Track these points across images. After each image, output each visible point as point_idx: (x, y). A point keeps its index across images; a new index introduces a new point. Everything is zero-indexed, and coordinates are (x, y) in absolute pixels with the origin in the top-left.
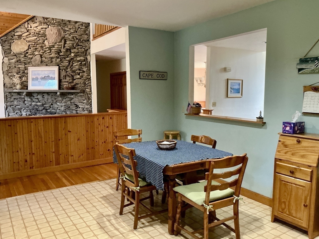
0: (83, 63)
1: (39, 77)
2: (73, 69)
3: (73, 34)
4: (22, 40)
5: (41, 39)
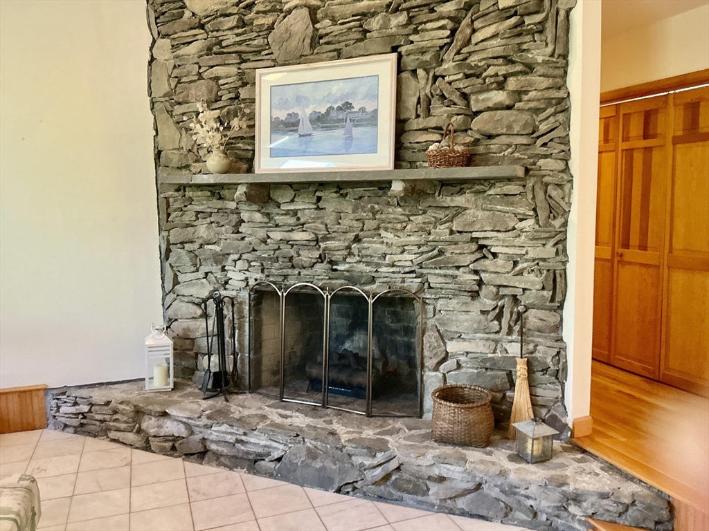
0: (528, 20)
1: (305, 113)
2: (473, 60)
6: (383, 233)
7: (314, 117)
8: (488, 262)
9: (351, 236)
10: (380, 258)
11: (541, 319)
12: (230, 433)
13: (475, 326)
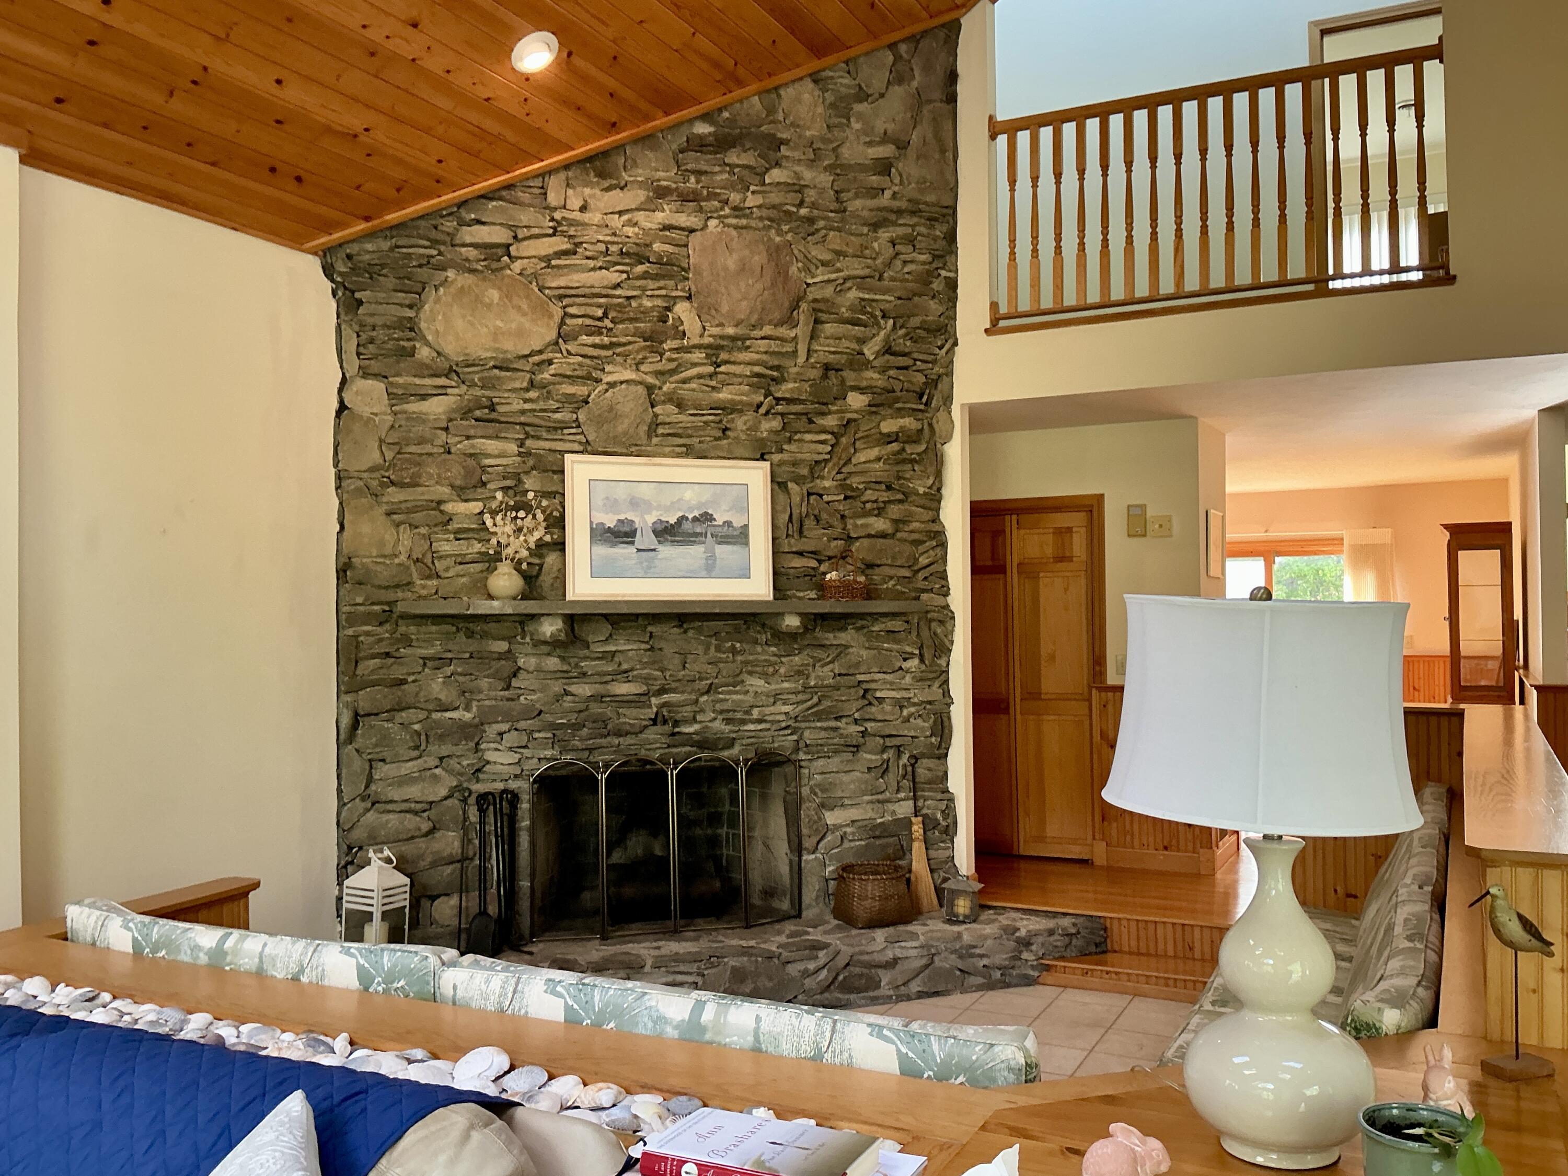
0: (909, 449)
3: (860, 288)
4: (509, 276)
5: (656, 293)
6: (749, 680)
7: (660, 527)
8: (874, 709)
9: (703, 685)
10: (745, 713)
11: (930, 770)
13: (863, 786)
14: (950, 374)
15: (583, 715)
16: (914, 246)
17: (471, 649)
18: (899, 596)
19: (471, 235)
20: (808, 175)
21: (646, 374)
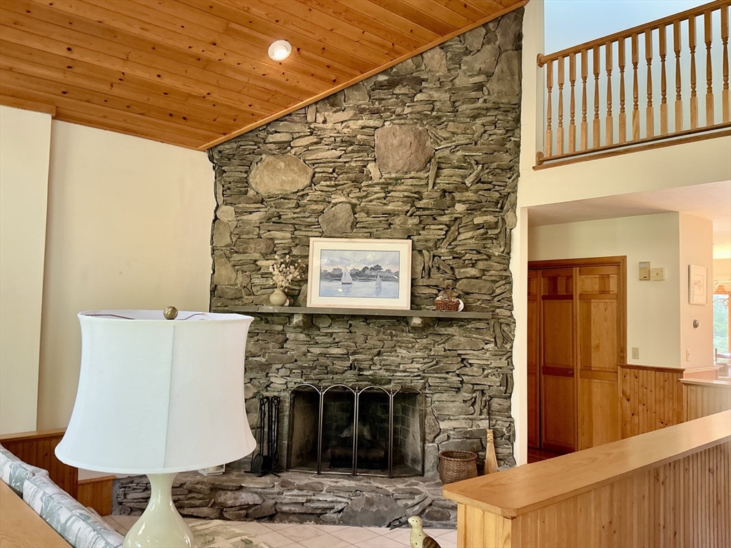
0: (490, 232)
3: (464, 150)
4: (290, 156)
5: (358, 159)
6: (399, 350)
7: (354, 272)
8: (467, 369)
9: (376, 351)
10: (396, 366)
11: (499, 404)
12: (302, 496)
13: (460, 410)
14: (515, 192)
15: (315, 363)
16: (496, 126)
17: (267, 329)
18: (483, 310)
19: (272, 138)
20: (436, 95)
21: (352, 198)
